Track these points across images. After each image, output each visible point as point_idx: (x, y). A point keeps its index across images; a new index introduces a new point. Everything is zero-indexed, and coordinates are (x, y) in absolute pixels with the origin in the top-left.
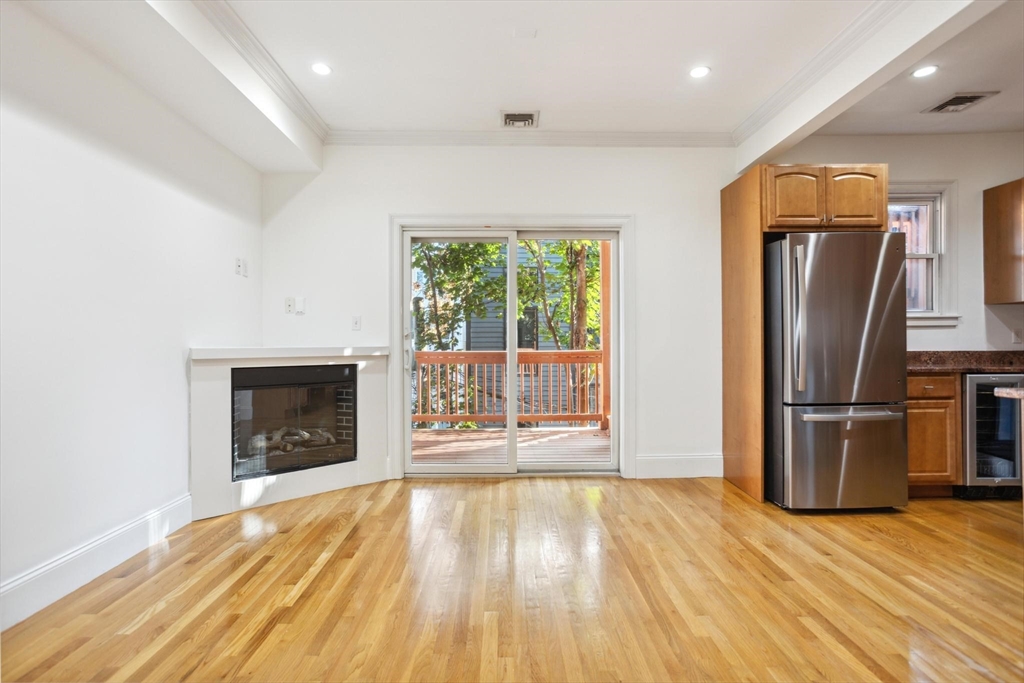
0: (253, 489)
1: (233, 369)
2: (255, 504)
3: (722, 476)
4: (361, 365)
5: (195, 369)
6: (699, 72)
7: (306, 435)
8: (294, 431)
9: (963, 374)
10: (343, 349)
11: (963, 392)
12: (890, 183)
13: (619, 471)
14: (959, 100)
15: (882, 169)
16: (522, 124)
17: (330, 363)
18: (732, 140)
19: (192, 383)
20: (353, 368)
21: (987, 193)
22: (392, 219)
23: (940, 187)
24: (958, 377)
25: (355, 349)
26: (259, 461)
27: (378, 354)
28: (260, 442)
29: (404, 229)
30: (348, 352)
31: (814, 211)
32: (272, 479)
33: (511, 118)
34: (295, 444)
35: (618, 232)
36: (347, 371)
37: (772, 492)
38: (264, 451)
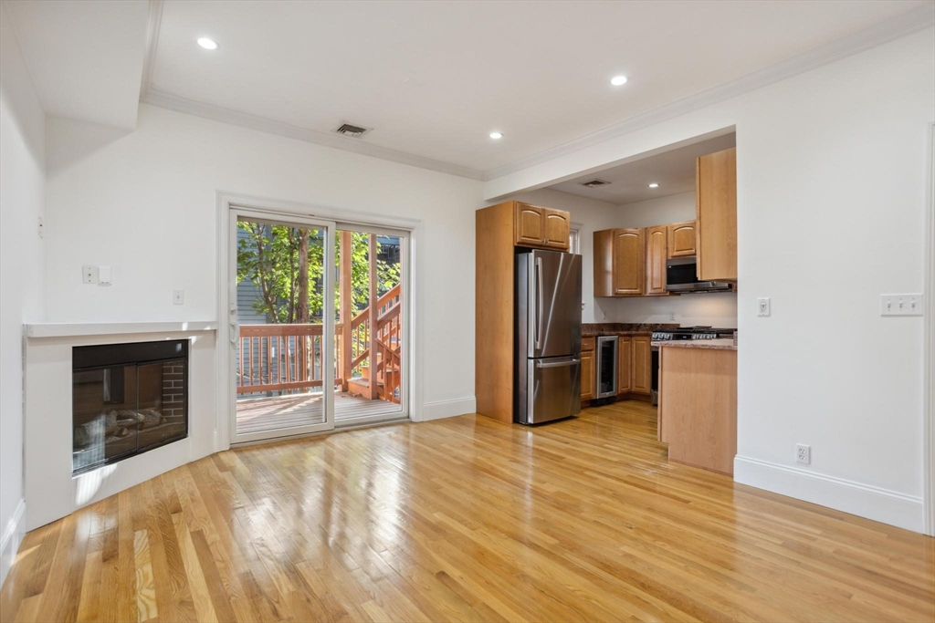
0: (89, 484)
1: (74, 348)
2: (91, 500)
3: (475, 411)
4: (193, 339)
5: (29, 349)
6: (496, 136)
7: (141, 417)
8: (125, 413)
9: (597, 337)
10: (181, 324)
11: (597, 346)
12: (571, 223)
13: (408, 417)
14: (596, 182)
15: (567, 214)
16: (351, 133)
17: (168, 339)
18: (484, 177)
19: (29, 367)
20: (185, 343)
21: (594, 233)
22: (220, 194)
23: (577, 227)
24: (594, 338)
25: (190, 324)
26: (97, 450)
27: (208, 328)
28: (97, 428)
29: (231, 206)
30: (185, 327)
31: (538, 236)
32: (113, 467)
33: (345, 128)
34: (131, 427)
35: (409, 232)
36: (179, 346)
37: (518, 418)
38: (102, 438)
